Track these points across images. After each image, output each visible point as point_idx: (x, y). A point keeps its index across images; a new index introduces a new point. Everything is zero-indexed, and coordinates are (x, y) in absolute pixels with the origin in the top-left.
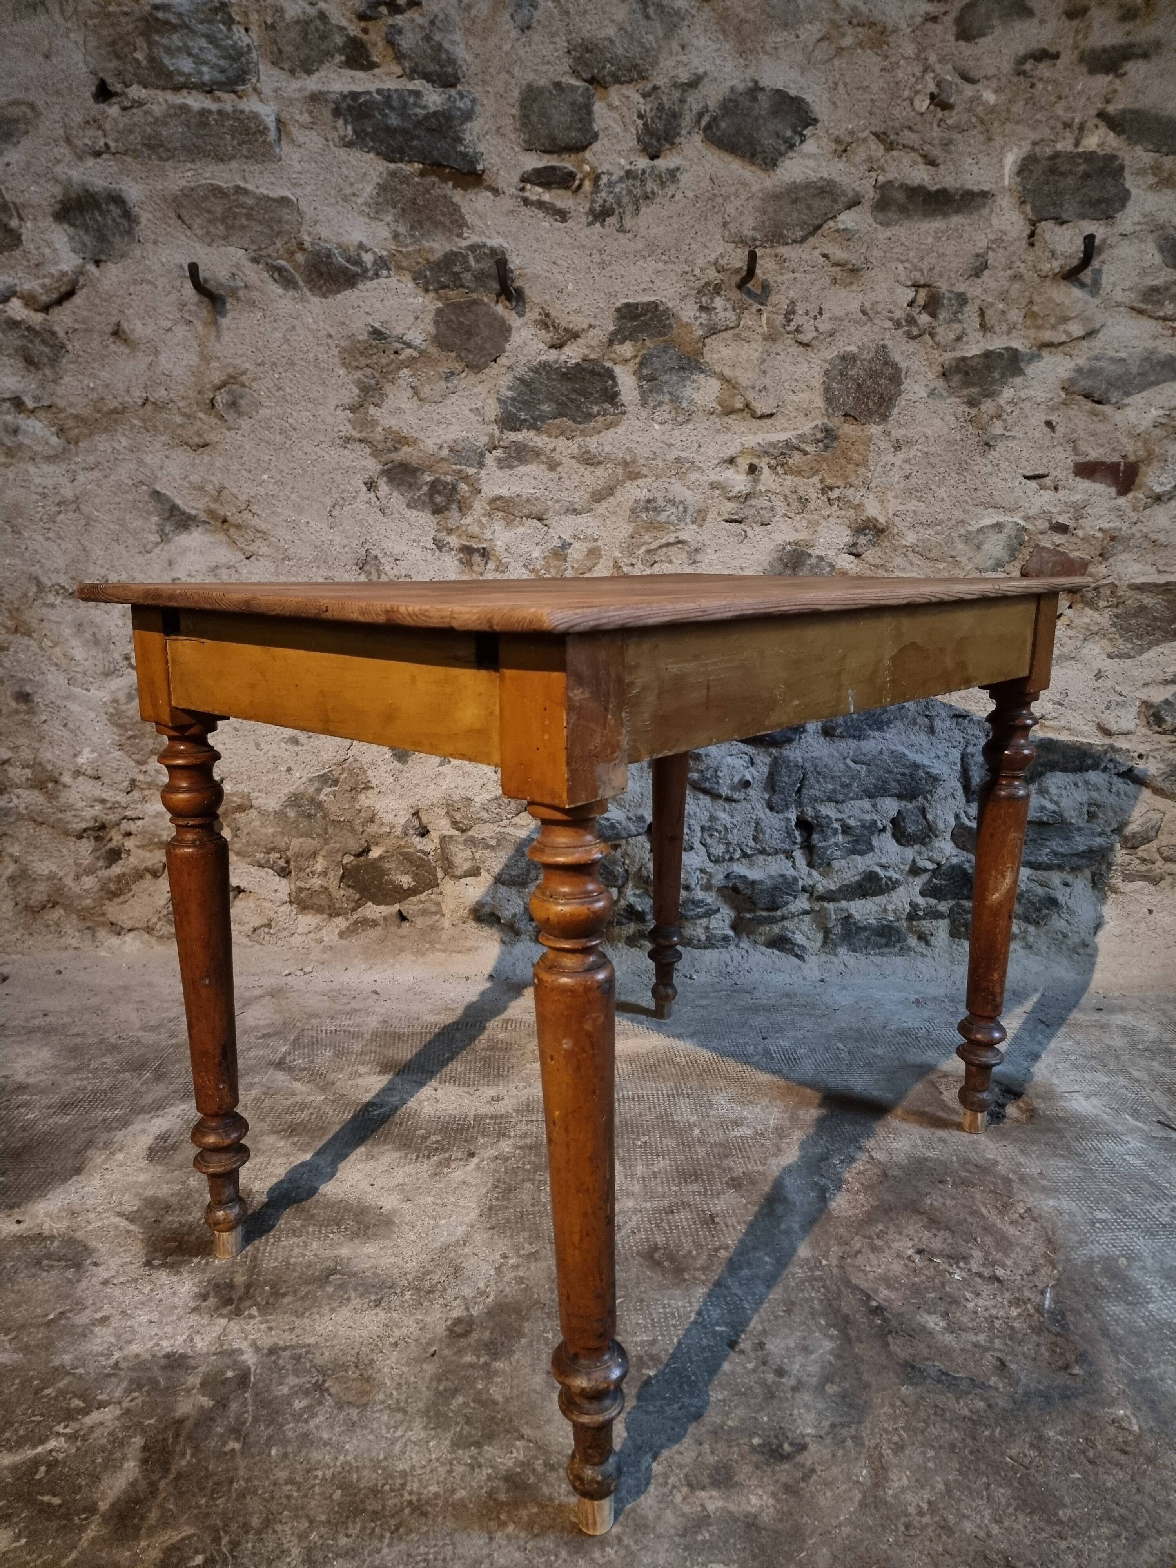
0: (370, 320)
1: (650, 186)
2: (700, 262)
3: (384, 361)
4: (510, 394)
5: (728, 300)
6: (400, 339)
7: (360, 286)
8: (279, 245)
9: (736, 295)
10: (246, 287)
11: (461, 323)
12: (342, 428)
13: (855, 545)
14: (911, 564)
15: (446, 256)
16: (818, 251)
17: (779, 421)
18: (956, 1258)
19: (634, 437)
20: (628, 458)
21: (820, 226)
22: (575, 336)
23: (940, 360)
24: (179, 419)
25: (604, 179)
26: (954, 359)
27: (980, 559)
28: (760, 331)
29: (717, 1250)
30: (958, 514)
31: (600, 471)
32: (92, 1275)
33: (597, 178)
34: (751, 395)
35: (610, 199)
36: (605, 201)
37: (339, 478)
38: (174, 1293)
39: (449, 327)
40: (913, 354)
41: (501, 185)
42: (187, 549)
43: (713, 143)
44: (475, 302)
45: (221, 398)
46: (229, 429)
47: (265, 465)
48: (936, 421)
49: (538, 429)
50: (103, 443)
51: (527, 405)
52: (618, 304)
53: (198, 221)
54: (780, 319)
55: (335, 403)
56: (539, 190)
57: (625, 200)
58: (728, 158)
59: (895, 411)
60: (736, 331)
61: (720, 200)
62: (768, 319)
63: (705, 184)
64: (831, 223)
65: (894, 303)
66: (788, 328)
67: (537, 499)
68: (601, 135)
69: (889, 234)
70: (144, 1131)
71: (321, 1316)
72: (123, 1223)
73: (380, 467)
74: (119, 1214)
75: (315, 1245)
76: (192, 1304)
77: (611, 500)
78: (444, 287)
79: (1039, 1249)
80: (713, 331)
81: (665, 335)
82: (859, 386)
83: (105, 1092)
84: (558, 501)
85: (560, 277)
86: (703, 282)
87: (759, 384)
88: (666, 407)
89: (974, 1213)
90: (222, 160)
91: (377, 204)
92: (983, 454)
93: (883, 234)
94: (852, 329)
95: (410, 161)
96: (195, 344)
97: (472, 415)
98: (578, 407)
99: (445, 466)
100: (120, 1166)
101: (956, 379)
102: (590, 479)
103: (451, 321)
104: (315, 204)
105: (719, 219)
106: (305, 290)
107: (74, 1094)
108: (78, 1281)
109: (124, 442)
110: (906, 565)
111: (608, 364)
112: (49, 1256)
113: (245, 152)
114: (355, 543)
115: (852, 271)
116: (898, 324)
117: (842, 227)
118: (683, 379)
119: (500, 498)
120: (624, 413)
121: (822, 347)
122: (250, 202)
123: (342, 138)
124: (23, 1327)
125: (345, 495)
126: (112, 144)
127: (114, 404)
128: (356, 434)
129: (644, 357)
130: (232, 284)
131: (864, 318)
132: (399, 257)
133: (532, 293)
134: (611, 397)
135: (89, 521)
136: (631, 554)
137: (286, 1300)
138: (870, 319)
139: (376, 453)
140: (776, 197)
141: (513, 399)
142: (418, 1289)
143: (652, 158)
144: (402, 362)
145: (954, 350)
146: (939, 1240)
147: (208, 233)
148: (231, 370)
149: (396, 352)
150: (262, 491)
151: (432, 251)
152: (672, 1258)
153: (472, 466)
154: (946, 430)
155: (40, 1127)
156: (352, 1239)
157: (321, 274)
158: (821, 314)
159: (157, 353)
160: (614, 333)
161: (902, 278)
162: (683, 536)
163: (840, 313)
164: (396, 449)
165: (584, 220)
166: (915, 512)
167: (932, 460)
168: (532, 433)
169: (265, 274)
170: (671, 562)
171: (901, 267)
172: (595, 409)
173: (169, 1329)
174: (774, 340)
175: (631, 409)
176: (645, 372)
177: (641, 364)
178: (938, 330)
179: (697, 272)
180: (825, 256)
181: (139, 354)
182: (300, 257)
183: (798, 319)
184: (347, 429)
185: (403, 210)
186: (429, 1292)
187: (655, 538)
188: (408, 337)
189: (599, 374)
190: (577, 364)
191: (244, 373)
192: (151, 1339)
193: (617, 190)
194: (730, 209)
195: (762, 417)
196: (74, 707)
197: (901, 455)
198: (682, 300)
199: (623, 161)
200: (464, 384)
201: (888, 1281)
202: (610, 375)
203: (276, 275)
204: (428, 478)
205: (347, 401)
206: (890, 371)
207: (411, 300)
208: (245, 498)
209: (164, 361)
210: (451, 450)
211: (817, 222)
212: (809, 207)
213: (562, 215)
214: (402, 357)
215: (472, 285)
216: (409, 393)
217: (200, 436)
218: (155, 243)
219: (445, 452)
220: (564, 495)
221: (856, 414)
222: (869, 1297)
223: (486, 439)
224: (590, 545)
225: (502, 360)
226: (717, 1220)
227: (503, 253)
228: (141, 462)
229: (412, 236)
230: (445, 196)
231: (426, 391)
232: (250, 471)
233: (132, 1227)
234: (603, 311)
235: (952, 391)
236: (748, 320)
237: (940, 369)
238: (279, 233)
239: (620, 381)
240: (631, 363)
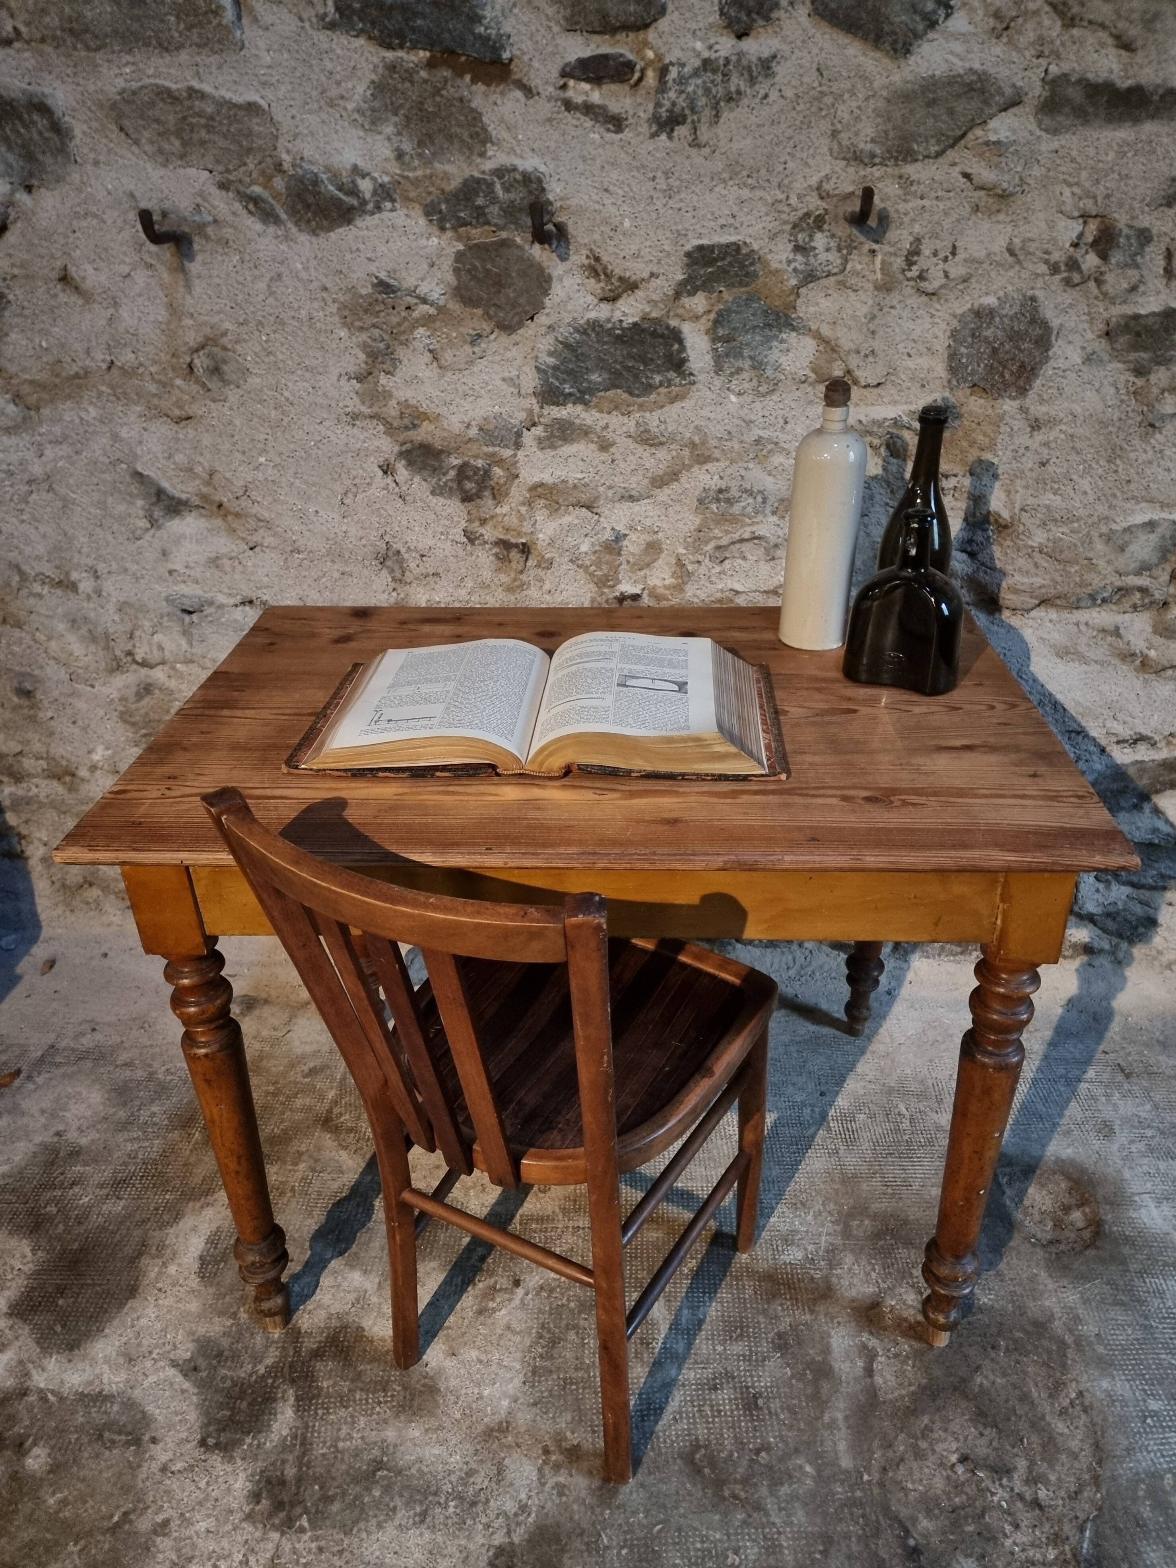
0: (372, 268)
1: (736, 82)
2: (799, 186)
3: (395, 320)
4: (551, 361)
5: (833, 236)
6: (412, 292)
7: (359, 222)
8: (251, 166)
9: (844, 230)
10: (215, 221)
11: (488, 271)
12: (348, 402)
13: (970, 541)
14: (1036, 565)
15: (465, 183)
16: (958, 169)
17: (889, 391)
18: (1001, 1471)
19: (705, 413)
20: (696, 439)
21: (964, 135)
22: (631, 286)
23: (1106, 315)
24: (152, 388)
25: (673, 73)
26: (1123, 316)
27: (1121, 562)
28: (872, 277)
29: (758, 1452)
30: (1102, 509)
31: (662, 454)
32: (152, 1458)
33: (663, 71)
34: (854, 362)
35: (682, 102)
36: (674, 104)
37: (349, 462)
38: (229, 1490)
39: (474, 277)
40: (1071, 306)
41: (535, 82)
42: (183, 536)
43: (823, 17)
44: (504, 243)
45: (200, 362)
46: (214, 401)
47: (260, 446)
48: (1090, 395)
49: (586, 404)
50: (68, 412)
51: (574, 375)
52: (688, 247)
53: (146, 134)
54: (899, 262)
55: (335, 372)
56: (586, 86)
57: (702, 101)
58: (844, 39)
59: (1038, 383)
60: (840, 278)
61: (828, 100)
62: (883, 262)
63: (811, 78)
64: (978, 132)
65: (1053, 240)
66: (909, 274)
67: (586, 485)
68: (670, 7)
69: (1056, 145)
70: (194, 1229)
71: (369, 1533)
72: (179, 1378)
73: (396, 449)
74: (174, 1364)
75: (362, 1422)
76: (247, 1509)
77: (675, 486)
78: (465, 224)
79: (1086, 1458)
80: (810, 277)
81: (747, 285)
82: (995, 351)
83: (155, 1162)
84: (610, 487)
85: (613, 210)
86: (800, 213)
87: (865, 349)
88: (746, 375)
89: (1025, 1398)
90: (167, 50)
91: (373, 110)
92: (1145, 437)
93: (1048, 144)
94: (993, 274)
95: (414, 47)
96: (161, 294)
97: (504, 386)
98: (636, 377)
99: (474, 448)
100: (174, 1286)
101: (1123, 340)
102: (650, 463)
103: (475, 268)
104: (293, 111)
105: (825, 126)
106: (290, 225)
107: (125, 1164)
108: (139, 1466)
109: (93, 412)
110: (1030, 567)
111: (673, 323)
112: (109, 1426)
113: (195, 38)
114: (373, 535)
115: (1001, 196)
116: (1055, 269)
117: (993, 138)
118: (768, 339)
119: (541, 485)
120: (694, 383)
121: (952, 297)
122: (210, 109)
123: (322, 17)
124: (90, 1533)
125: (357, 481)
126: (23, 29)
127: (75, 369)
128: (366, 410)
129: (720, 314)
130: (197, 218)
131: (1011, 259)
132: (406, 185)
133: (577, 230)
134: (678, 364)
135: (66, 504)
136: (697, 550)
137: (335, 1507)
138: (1019, 262)
139: (390, 430)
140: (905, 97)
141: (555, 368)
142: (461, 1498)
143: (740, 36)
144: (417, 320)
145: (1125, 302)
146: (984, 1441)
147: (161, 151)
148: (207, 331)
149: (408, 308)
150: (260, 477)
151: (446, 177)
152: (712, 1462)
153: (506, 446)
154: (1100, 407)
155: (95, 1220)
156: (397, 1416)
157: (308, 206)
158: (954, 254)
159: (116, 305)
160: (683, 284)
161: (1067, 208)
162: (761, 530)
163: (979, 252)
164: (415, 426)
165: (644, 129)
166: (1048, 507)
167: (1078, 445)
168: (579, 408)
169: (237, 206)
170: (744, 558)
171: (1067, 192)
172: (658, 378)
173: (225, 1543)
174: (889, 290)
175: (701, 377)
176: (721, 332)
177: (716, 323)
178: (1109, 277)
179: (793, 200)
180: (967, 176)
181: (96, 306)
182: (279, 183)
183: (925, 261)
184: (354, 404)
185: (408, 118)
186: (474, 1504)
187: (727, 532)
188: (423, 290)
189: (662, 336)
190: (635, 324)
191: (225, 334)
192: (209, 1559)
193: (690, 89)
194: (843, 112)
195: (865, 387)
196: (81, 705)
197: (1039, 437)
198: (772, 239)
199: (699, 45)
200: (494, 347)
201: (929, 1504)
202: (676, 336)
203: (251, 206)
204: (455, 461)
205: (352, 369)
206: (1038, 331)
207: (424, 242)
208: (241, 483)
209: (128, 317)
210: (481, 429)
211: (959, 133)
212: (951, 112)
213: (617, 123)
214: (416, 314)
215: (501, 222)
216: (428, 357)
217: (181, 408)
218: (96, 163)
219: (473, 432)
220: (618, 480)
221: (988, 386)
222: (907, 1531)
223: (522, 416)
224: (649, 538)
225: (542, 319)
226: (760, 1402)
227: (540, 181)
228: (115, 437)
229: (421, 156)
230: (461, 100)
231: (448, 356)
232: (244, 453)
233: (186, 1385)
234: (668, 255)
235: (1116, 354)
236: (856, 263)
237: (1102, 327)
238: (249, 151)
239: (688, 343)
240: (703, 320)
